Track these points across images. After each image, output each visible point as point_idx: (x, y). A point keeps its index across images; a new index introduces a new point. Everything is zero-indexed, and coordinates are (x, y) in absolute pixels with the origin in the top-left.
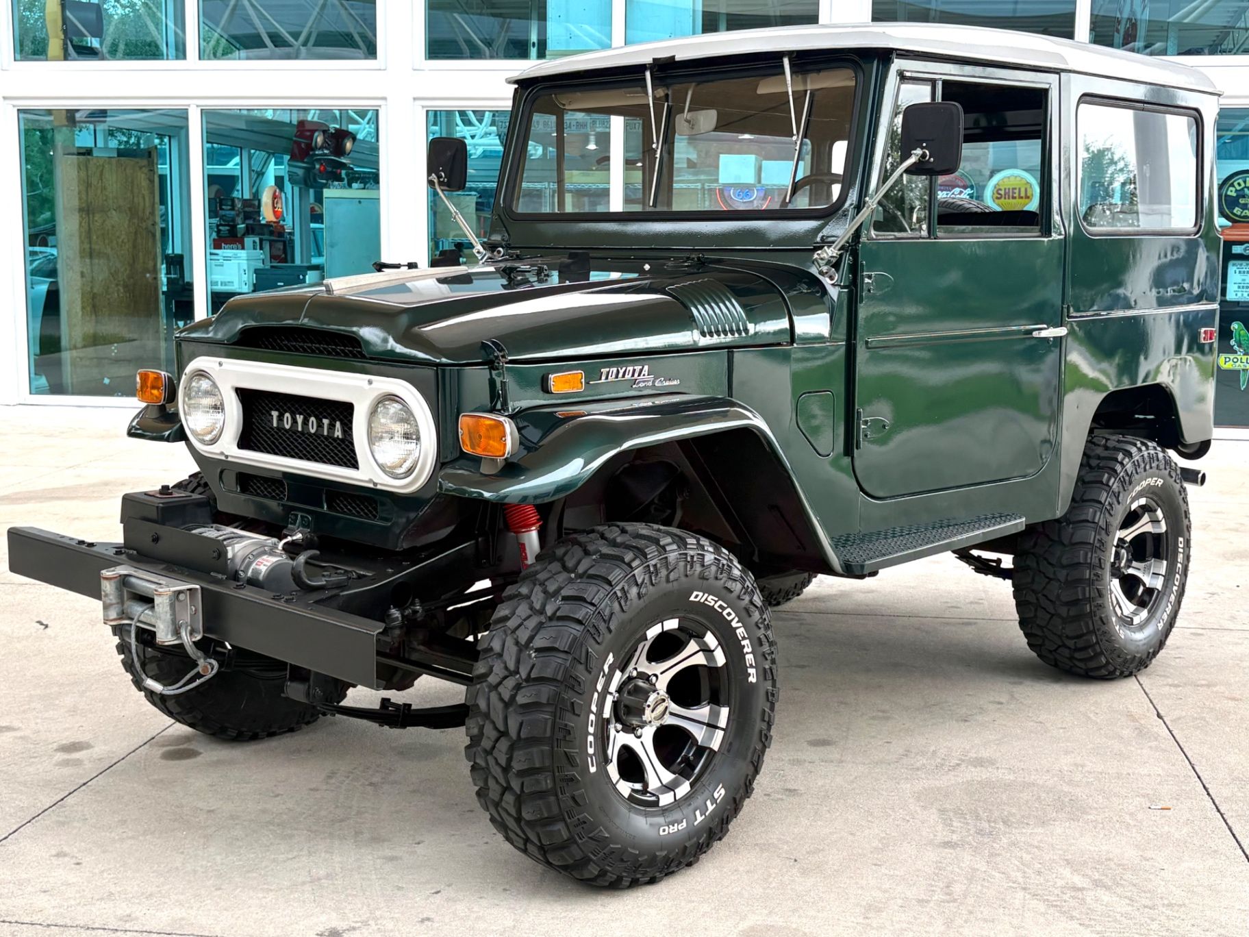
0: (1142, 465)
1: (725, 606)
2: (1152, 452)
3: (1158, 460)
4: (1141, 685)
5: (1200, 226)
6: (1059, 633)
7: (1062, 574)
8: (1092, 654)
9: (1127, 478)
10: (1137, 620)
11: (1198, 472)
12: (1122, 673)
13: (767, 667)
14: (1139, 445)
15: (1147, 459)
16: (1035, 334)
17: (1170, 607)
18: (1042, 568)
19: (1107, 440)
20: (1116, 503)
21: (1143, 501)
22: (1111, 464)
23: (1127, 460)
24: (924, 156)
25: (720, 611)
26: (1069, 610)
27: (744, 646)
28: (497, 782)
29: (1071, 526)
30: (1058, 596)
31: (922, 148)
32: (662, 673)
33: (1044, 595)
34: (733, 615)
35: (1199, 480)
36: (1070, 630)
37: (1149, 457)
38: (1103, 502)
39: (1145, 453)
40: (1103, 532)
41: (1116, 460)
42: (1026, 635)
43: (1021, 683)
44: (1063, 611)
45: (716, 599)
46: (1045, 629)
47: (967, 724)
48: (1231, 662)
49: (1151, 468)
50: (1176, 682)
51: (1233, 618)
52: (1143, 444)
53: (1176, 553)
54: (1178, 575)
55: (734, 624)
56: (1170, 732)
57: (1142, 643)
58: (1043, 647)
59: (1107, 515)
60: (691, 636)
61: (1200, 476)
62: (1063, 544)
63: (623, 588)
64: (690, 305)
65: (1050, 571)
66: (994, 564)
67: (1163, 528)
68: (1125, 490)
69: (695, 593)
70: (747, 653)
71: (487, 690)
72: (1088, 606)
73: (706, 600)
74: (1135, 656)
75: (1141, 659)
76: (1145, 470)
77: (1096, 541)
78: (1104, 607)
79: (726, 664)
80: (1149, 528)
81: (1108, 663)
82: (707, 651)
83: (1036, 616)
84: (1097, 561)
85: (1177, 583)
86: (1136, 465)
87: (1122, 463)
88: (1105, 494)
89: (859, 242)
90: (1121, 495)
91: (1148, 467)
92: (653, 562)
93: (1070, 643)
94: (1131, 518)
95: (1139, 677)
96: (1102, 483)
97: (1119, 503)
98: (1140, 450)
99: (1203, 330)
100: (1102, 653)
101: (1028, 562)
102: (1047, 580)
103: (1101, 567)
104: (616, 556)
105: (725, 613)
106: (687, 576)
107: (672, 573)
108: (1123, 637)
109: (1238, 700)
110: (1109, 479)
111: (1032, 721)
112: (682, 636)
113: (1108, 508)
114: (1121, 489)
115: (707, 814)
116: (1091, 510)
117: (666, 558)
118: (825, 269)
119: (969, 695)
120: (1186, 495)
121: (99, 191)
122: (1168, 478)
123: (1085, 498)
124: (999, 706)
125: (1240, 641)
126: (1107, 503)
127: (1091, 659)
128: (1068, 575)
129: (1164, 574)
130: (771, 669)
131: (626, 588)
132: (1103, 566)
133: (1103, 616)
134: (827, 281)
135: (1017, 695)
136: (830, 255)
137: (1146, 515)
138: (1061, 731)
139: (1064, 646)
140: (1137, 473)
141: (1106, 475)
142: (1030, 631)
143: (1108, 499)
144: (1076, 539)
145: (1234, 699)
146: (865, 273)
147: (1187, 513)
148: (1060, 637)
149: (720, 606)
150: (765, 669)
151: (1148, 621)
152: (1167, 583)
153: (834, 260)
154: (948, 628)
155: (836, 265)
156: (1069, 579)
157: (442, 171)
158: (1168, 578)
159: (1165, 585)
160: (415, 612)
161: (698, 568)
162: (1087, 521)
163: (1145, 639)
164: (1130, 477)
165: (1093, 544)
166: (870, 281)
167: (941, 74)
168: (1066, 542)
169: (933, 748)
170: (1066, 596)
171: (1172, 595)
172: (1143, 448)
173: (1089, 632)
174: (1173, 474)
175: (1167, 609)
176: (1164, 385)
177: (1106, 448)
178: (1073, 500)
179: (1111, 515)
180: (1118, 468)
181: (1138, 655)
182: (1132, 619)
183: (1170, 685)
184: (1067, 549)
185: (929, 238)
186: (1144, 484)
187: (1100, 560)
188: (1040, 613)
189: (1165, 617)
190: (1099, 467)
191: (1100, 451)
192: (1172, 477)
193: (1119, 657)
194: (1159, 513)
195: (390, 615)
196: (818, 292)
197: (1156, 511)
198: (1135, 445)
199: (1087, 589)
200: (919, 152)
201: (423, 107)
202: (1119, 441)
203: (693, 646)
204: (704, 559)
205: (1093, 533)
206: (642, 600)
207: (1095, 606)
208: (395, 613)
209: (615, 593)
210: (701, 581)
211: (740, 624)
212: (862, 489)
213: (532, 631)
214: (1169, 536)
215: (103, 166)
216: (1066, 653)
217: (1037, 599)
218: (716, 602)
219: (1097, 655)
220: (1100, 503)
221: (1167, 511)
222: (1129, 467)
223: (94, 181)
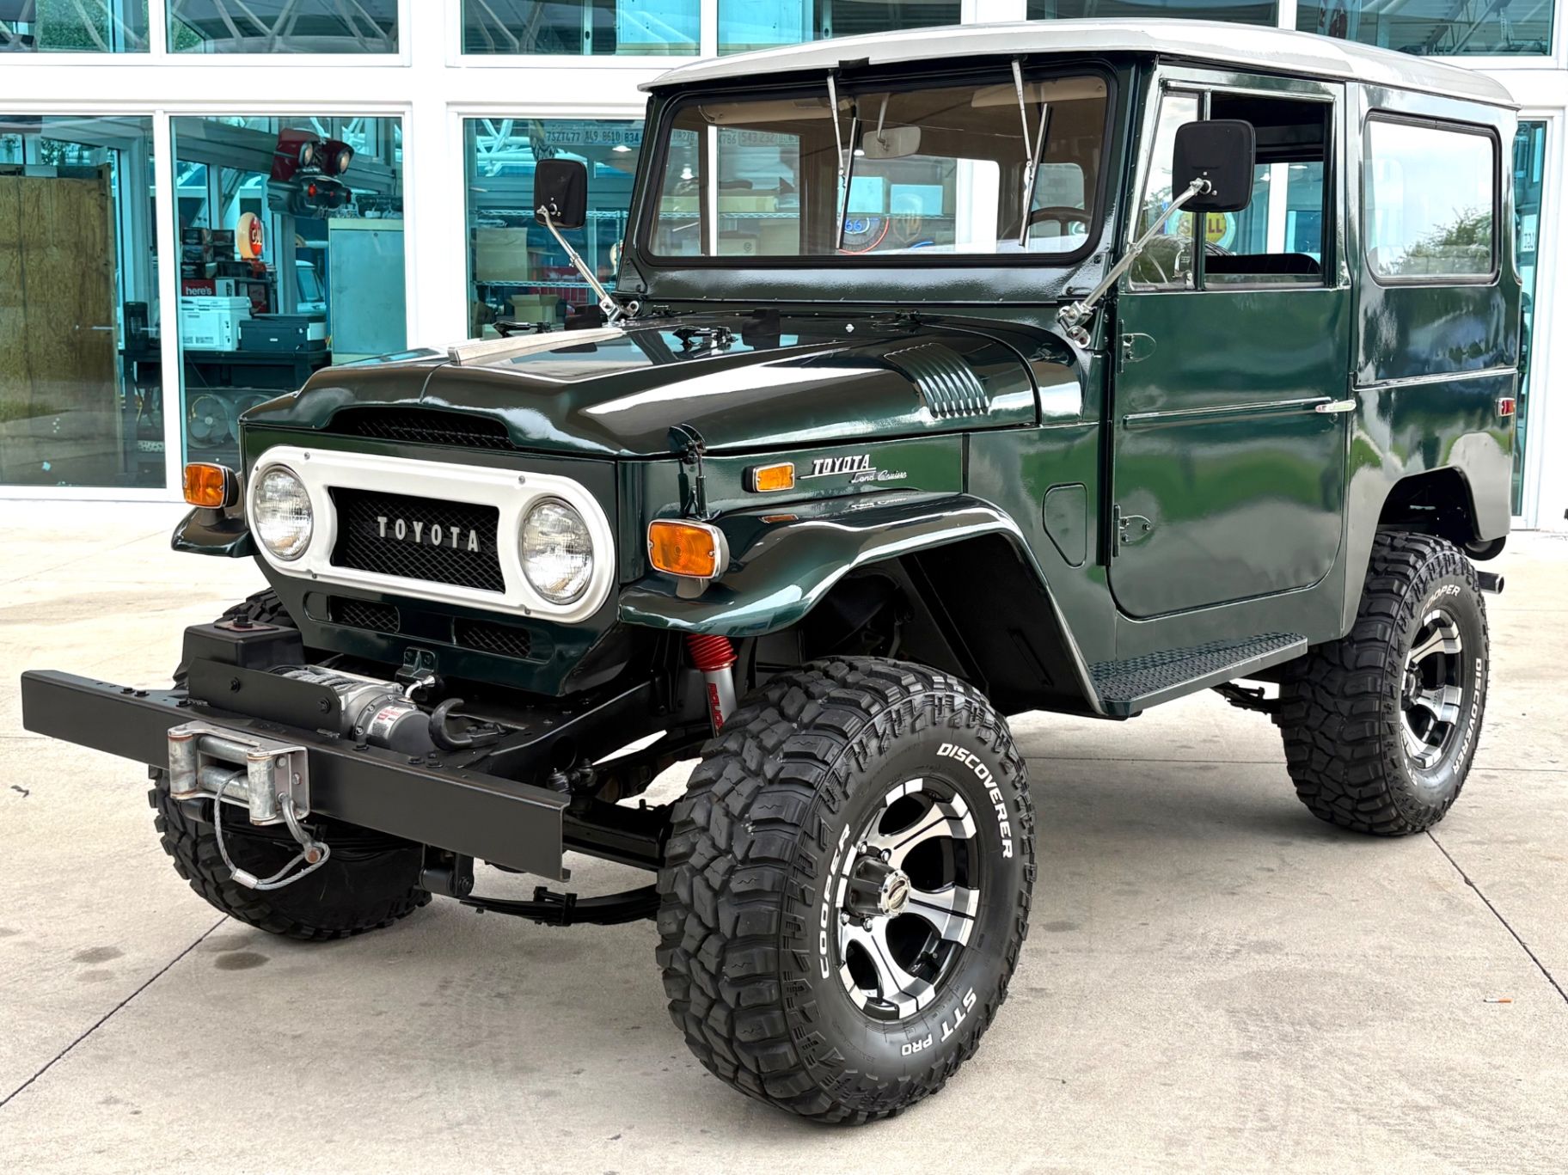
0: (1438, 570)
1: (978, 761)
2: (1448, 553)
3: (1454, 563)
4: (1436, 843)
5: (1498, 272)
6: (1340, 781)
7: (1345, 706)
8: (1380, 805)
9: (1421, 586)
10: (1429, 762)
11: (1496, 577)
12: (1414, 828)
13: (1025, 837)
14: (1432, 545)
15: (1443, 563)
16: (1319, 409)
17: (1467, 745)
18: (1320, 701)
19: (1393, 538)
20: (1409, 616)
21: (1436, 614)
22: (1402, 568)
23: (1420, 563)
24: (1205, 188)
25: (972, 767)
26: (1353, 751)
27: (998, 812)
28: (703, 993)
29: (1355, 646)
30: (1340, 733)
31: (1203, 178)
32: (896, 848)
33: (1322, 733)
34: (987, 772)
35: (1497, 586)
36: (1355, 775)
37: (1445, 559)
38: (1394, 615)
39: (1440, 555)
40: (1395, 653)
41: (1407, 563)
42: (1296, 782)
43: (1289, 844)
44: (1346, 752)
45: (967, 752)
46: (1322, 776)
47: (1236, 897)
48: (1538, 811)
49: (1447, 572)
50: (1479, 838)
51: (1527, 755)
52: (1436, 542)
53: (1473, 677)
54: (1474, 704)
55: (987, 784)
56: (1487, 902)
57: (1436, 790)
58: (1318, 798)
59: (1399, 632)
60: (934, 800)
61: (1498, 581)
62: (1347, 670)
63: (861, 741)
64: (916, 376)
65: (1329, 703)
66: (1256, 695)
67: (1458, 647)
68: (1419, 601)
69: (944, 746)
70: (1002, 820)
71: (688, 875)
72: (1377, 745)
73: (956, 754)
74: (1429, 807)
75: (1435, 809)
76: (1441, 575)
77: (1387, 665)
78: (1396, 747)
79: (976, 835)
80: (1441, 647)
81: (1399, 816)
82: (953, 818)
83: (1310, 759)
84: (1388, 690)
85: (1474, 716)
86: (1431, 569)
87: (1414, 567)
88: (1397, 606)
89: (1116, 296)
90: (1415, 607)
91: (1444, 572)
92: (895, 707)
93: (1354, 793)
94: (1424, 635)
95: (1431, 832)
96: (1392, 592)
97: (1412, 617)
98: (1434, 550)
99: (1502, 400)
100: (1392, 804)
101: (1301, 692)
102: (1326, 714)
103: (1392, 697)
104: (849, 700)
105: (977, 770)
106: (934, 724)
107: (918, 721)
108: (1416, 783)
109: (1557, 860)
110: (1400, 588)
111: (1316, 892)
112: (923, 800)
113: (1400, 623)
114: (1415, 600)
115: (956, 1026)
116: (1380, 626)
117: (911, 701)
118: (1074, 329)
119: (1230, 860)
120: (1484, 605)
121: (35, 222)
122: (1466, 585)
123: (1372, 610)
124: (1271, 874)
125: (1543, 784)
126: (1399, 617)
127: (1377, 811)
128: (1352, 707)
129: (1459, 704)
130: (1029, 839)
131: (864, 741)
132: (1395, 696)
133: (1394, 757)
134: (1076, 346)
135: (1288, 860)
136: (1082, 312)
137: (1438, 631)
138: (1354, 904)
139: (1346, 795)
140: (1432, 579)
141: (1397, 583)
142: (1301, 778)
143: (1401, 612)
144: (1363, 662)
145: (1552, 859)
146: (1123, 335)
147: (1485, 629)
148: (1340, 784)
149: (972, 762)
150: (1022, 840)
151: (1442, 762)
152: (1463, 716)
153: (1086, 319)
154: (1182, 774)
155: (1088, 325)
156: (1354, 712)
157: (553, 202)
158: (1464, 709)
159: (1460, 718)
160: (584, 776)
161: (947, 713)
162: (1375, 640)
163: (1440, 785)
164: (1424, 583)
165: (1383, 668)
166: (1129, 345)
167: (1209, 84)
168: (1350, 666)
169: (1201, 930)
170: (1351, 733)
171: (1469, 730)
172: (1438, 548)
173: (1378, 778)
174: (1471, 580)
175: (1463, 748)
176: (1458, 470)
177: (1393, 548)
178: (1359, 615)
179: (1404, 632)
180: (1411, 572)
181: (1433, 806)
182: (1424, 761)
183: (1473, 843)
184: (1351, 674)
185: (1196, 289)
186: (1439, 592)
187: (1391, 687)
188: (1316, 755)
189: (1461, 757)
190: (1387, 572)
191: (1385, 552)
192: (1470, 584)
193: (1411, 808)
194: (1455, 629)
195: (555, 781)
196: (1064, 359)
197: (1450, 626)
198: (1428, 544)
199: (1377, 724)
200: (1199, 182)
201: (459, 114)
202: (1407, 540)
203: (935, 813)
204: (953, 702)
205: (1383, 654)
206: (883, 756)
207: (1386, 746)
208: (561, 778)
209: (852, 747)
210: (950, 730)
211: (994, 784)
212: (1119, 607)
213: (747, 798)
214: (1465, 657)
215: (40, 189)
216: (1347, 804)
217: (1314, 738)
218: (967, 756)
219: (1386, 806)
220: (1391, 616)
221: (1463, 626)
222: (1423, 571)
223: (28, 208)
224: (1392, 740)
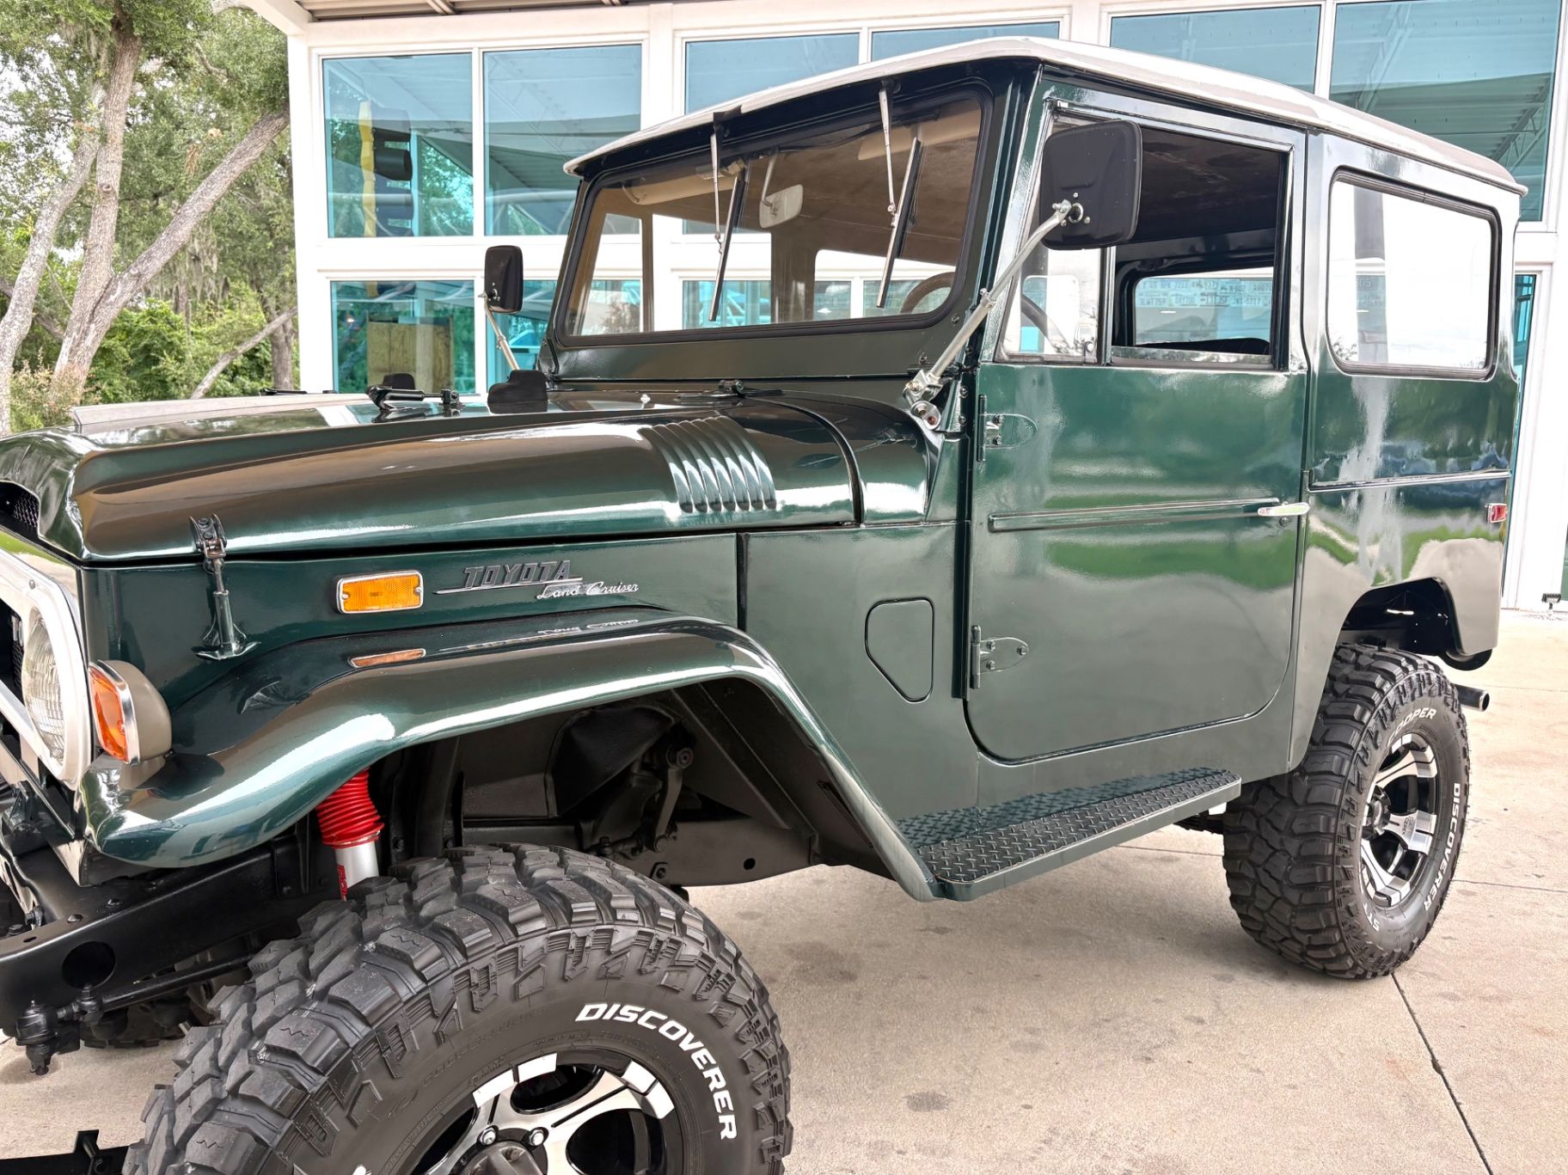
0: (1409, 692)
1: (663, 1017)
2: (1422, 672)
3: (1430, 684)
4: (1401, 992)
5: (1493, 367)
6: (1287, 923)
7: (1293, 846)
8: (1334, 955)
9: (1388, 712)
10: (1395, 899)
11: (1479, 693)
12: (1374, 975)
13: (760, 1106)
14: (1404, 663)
15: (1416, 684)
16: (1262, 512)
17: (1441, 877)
18: (1264, 834)
19: (1359, 654)
20: (1372, 747)
21: (1407, 739)
22: (1366, 690)
23: (1388, 685)
24: (1073, 213)
26: (1301, 896)
27: (710, 1080)
29: (1307, 778)
30: (1287, 874)
31: (1073, 201)
32: (555, 1125)
33: (1266, 870)
34: (682, 1030)
35: (1481, 703)
36: (1303, 921)
37: (1419, 680)
38: (1354, 745)
39: (1414, 676)
40: (1353, 789)
41: (1372, 685)
42: (1240, 915)
43: (1230, 979)
44: (1293, 896)
45: (640, 1009)
46: (1266, 915)
47: (1151, 1066)
49: (1421, 694)
50: (1452, 989)
52: (1410, 661)
53: (1450, 803)
54: (1449, 832)
55: (686, 1045)
57: (1403, 932)
58: (1263, 935)
59: (1360, 764)
60: (602, 1068)
61: (1482, 697)
62: (1295, 804)
65: (1275, 839)
67: (1433, 771)
68: (1384, 728)
69: (587, 1008)
70: (716, 1090)
72: (1330, 892)
73: (617, 1013)
74: (1393, 952)
75: (1402, 953)
76: (1413, 698)
77: (1343, 802)
78: (1353, 893)
79: (674, 1112)
80: (1413, 770)
81: (1356, 965)
82: (636, 1091)
83: (1253, 895)
84: (1345, 831)
85: (1450, 845)
86: (1401, 693)
87: (1380, 690)
88: (1357, 736)
89: (977, 365)
90: (1380, 736)
91: (1417, 694)
93: (1304, 939)
94: (1392, 759)
95: (1396, 974)
96: (1352, 718)
97: (1376, 747)
98: (1405, 670)
99: (1492, 505)
100: (1347, 953)
101: (1245, 823)
102: (1271, 851)
103: (1349, 838)
104: (399, 952)
105: (663, 1030)
106: (564, 979)
107: (524, 983)
108: (1377, 929)
109: (1546, 1034)
110: (1362, 714)
111: (1246, 1066)
113: (1361, 754)
114: (1380, 728)
116: (1336, 757)
117: (516, 950)
118: (921, 406)
119: (1157, 1001)
120: (1465, 726)
121: (400, 354)
122: (1444, 706)
123: (1328, 739)
124: (1200, 1028)
126: (1359, 748)
127: (1331, 960)
128: (1301, 846)
129: (1432, 832)
130: (770, 1109)
132: (1352, 838)
133: (1351, 905)
134: (923, 424)
135: (1225, 1004)
136: (928, 383)
137: (1410, 754)
138: (1290, 1092)
139: (1293, 938)
140: (1402, 703)
141: (1359, 708)
142: (1245, 913)
143: (1362, 743)
144: (1315, 797)
145: (1541, 1031)
146: (986, 414)
147: (1465, 751)
148: (1288, 928)
149: (651, 1020)
150: (756, 1113)
151: (1411, 897)
152: (1437, 844)
153: (935, 392)
155: (940, 400)
156: (1303, 853)
157: (495, 287)
158: (1439, 837)
159: (1434, 848)
161: (595, 959)
162: (1331, 773)
163: (1408, 924)
164: (1393, 709)
165: (1339, 806)
166: (997, 427)
168: (1300, 800)
170: (1298, 876)
171: (1444, 861)
172: (1411, 668)
173: (1329, 927)
174: (1450, 701)
175: (1437, 881)
176: (1438, 580)
177: (1358, 667)
178: (1312, 741)
179: (1365, 765)
180: (1376, 697)
181: (1398, 951)
182: (1389, 899)
183: (1444, 996)
184: (1301, 810)
185: (1099, 363)
186: (1411, 717)
187: (1348, 828)
188: (1260, 893)
189: (1434, 890)
190: (1348, 695)
191: (1347, 670)
192: (1448, 705)
193: (1371, 956)
194: (1429, 753)
195: (27, 1021)
196: (912, 442)
197: (1424, 749)
198: (1398, 663)
199: (1329, 869)
200: (1066, 205)
201: (680, 277)
202: (1374, 657)
203: (608, 1082)
204: (611, 939)
205: (1339, 791)
207: (1340, 893)
208: (36, 1016)
210: (603, 983)
211: (699, 1044)
212: (982, 748)
214: (1441, 781)
215: (404, 332)
216: (1297, 947)
217: (1256, 874)
218: (641, 1014)
219: (1340, 957)
220: (1350, 747)
221: (1438, 749)
222: (1391, 696)
223: (396, 345)
224: (1347, 887)
